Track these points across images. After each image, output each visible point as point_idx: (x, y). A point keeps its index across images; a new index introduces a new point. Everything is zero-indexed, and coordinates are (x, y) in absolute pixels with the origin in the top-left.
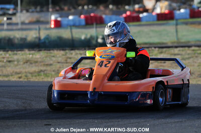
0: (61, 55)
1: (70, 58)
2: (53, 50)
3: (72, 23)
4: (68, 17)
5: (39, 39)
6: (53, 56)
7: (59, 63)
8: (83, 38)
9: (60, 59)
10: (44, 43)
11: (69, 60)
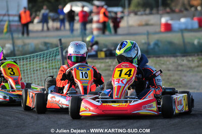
0: (171, 62)
1: (182, 65)
2: (163, 57)
3: (183, 27)
4: (179, 19)
6: (163, 64)
7: (169, 70)
8: (196, 42)
9: (170, 67)
11: (180, 68)
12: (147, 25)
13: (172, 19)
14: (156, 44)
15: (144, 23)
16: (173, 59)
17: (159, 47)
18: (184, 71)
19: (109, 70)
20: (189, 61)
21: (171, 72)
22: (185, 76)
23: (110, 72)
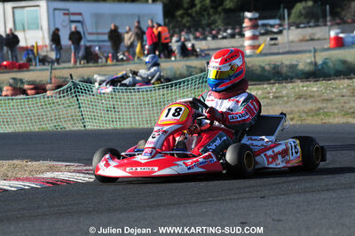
12: (312, 40)
13: (343, 32)
14: (325, 63)
16: (347, 82)
17: (329, 67)
19: (268, 98)
21: (346, 99)
23: (269, 101)
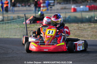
0: (76, 26)
1: (81, 27)
2: (72, 23)
3: (82, 10)
4: (80, 6)
5: (65, 17)
6: (72, 26)
7: (75, 30)
8: (87, 17)
9: (75, 28)
10: (68, 20)
11: (80, 28)
12: (65, 9)
13: (77, 6)
14: (69, 17)
15: (63, 8)
16: (76, 24)
18: (81, 30)
20: (84, 25)
21: (76, 31)
22: (82, 32)
